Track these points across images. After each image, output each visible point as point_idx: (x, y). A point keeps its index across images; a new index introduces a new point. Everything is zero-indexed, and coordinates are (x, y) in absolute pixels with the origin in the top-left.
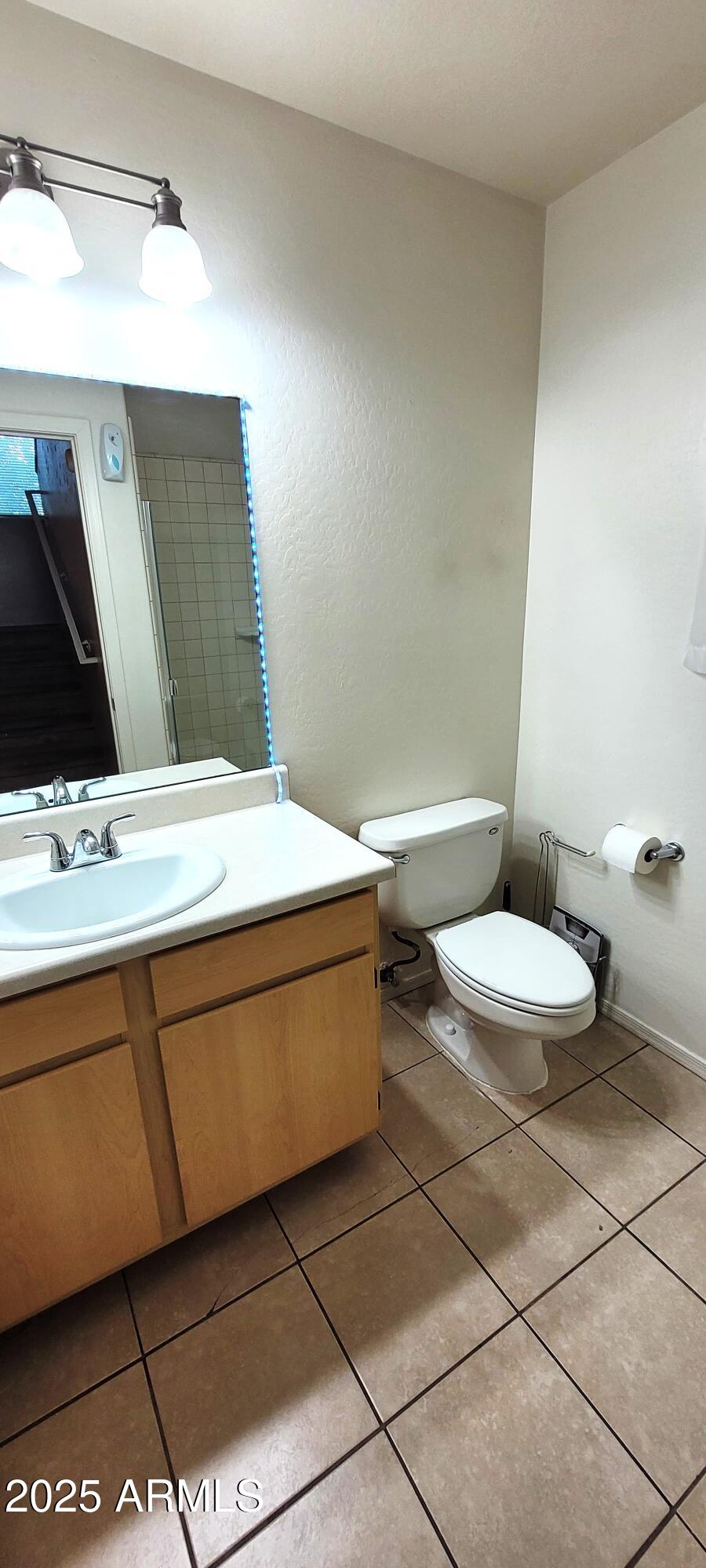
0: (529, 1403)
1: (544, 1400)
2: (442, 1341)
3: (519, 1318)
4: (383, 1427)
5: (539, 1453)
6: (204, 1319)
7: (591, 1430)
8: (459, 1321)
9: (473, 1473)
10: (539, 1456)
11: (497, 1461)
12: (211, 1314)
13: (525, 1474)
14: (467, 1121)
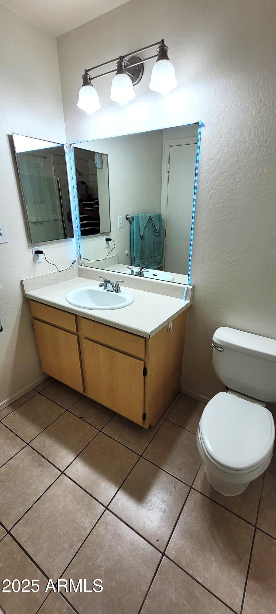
0: (78, 518)
1: (80, 524)
2: (90, 482)
3: (105, 508)
4: (63, 472)
5: (64, 525)
6: (78, 417)
7: (74, 546)
8: (97, 486)
9: (55, 504)
10: (63, 525)
11: (59, 511)
12: (80, 418)
13: (57, 521)
14: (180, 464)
